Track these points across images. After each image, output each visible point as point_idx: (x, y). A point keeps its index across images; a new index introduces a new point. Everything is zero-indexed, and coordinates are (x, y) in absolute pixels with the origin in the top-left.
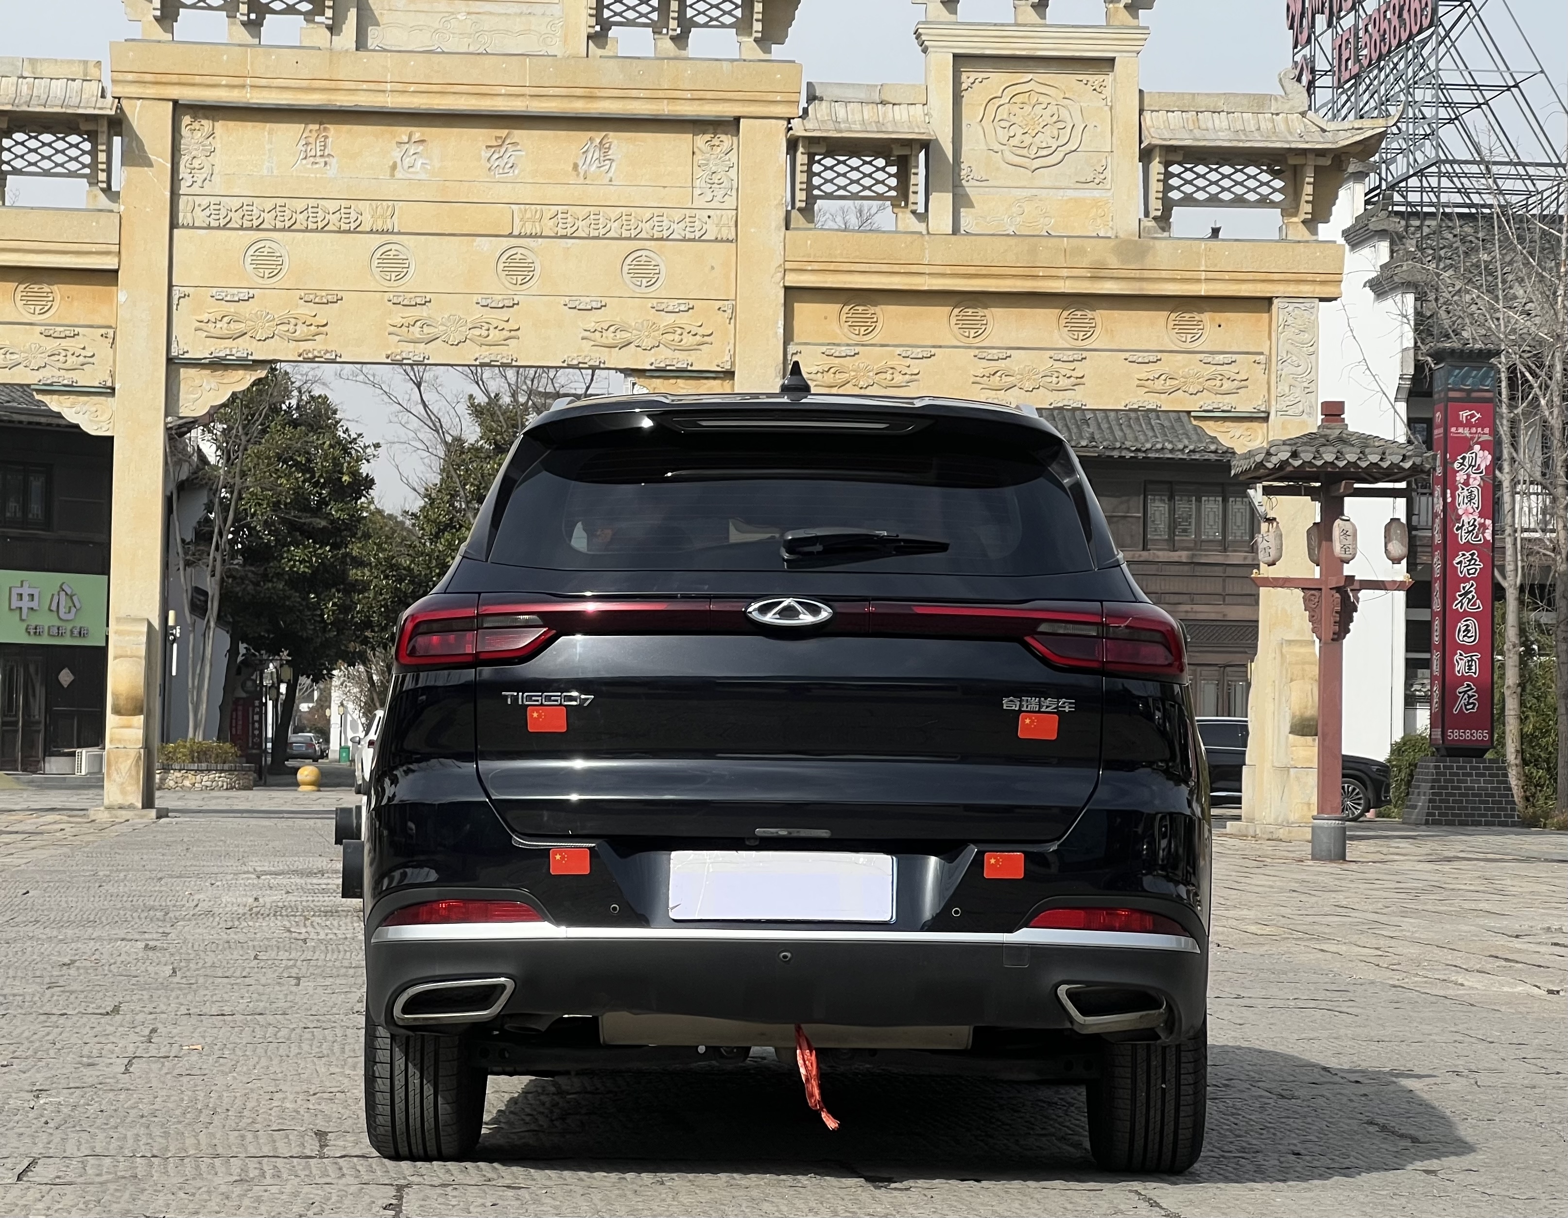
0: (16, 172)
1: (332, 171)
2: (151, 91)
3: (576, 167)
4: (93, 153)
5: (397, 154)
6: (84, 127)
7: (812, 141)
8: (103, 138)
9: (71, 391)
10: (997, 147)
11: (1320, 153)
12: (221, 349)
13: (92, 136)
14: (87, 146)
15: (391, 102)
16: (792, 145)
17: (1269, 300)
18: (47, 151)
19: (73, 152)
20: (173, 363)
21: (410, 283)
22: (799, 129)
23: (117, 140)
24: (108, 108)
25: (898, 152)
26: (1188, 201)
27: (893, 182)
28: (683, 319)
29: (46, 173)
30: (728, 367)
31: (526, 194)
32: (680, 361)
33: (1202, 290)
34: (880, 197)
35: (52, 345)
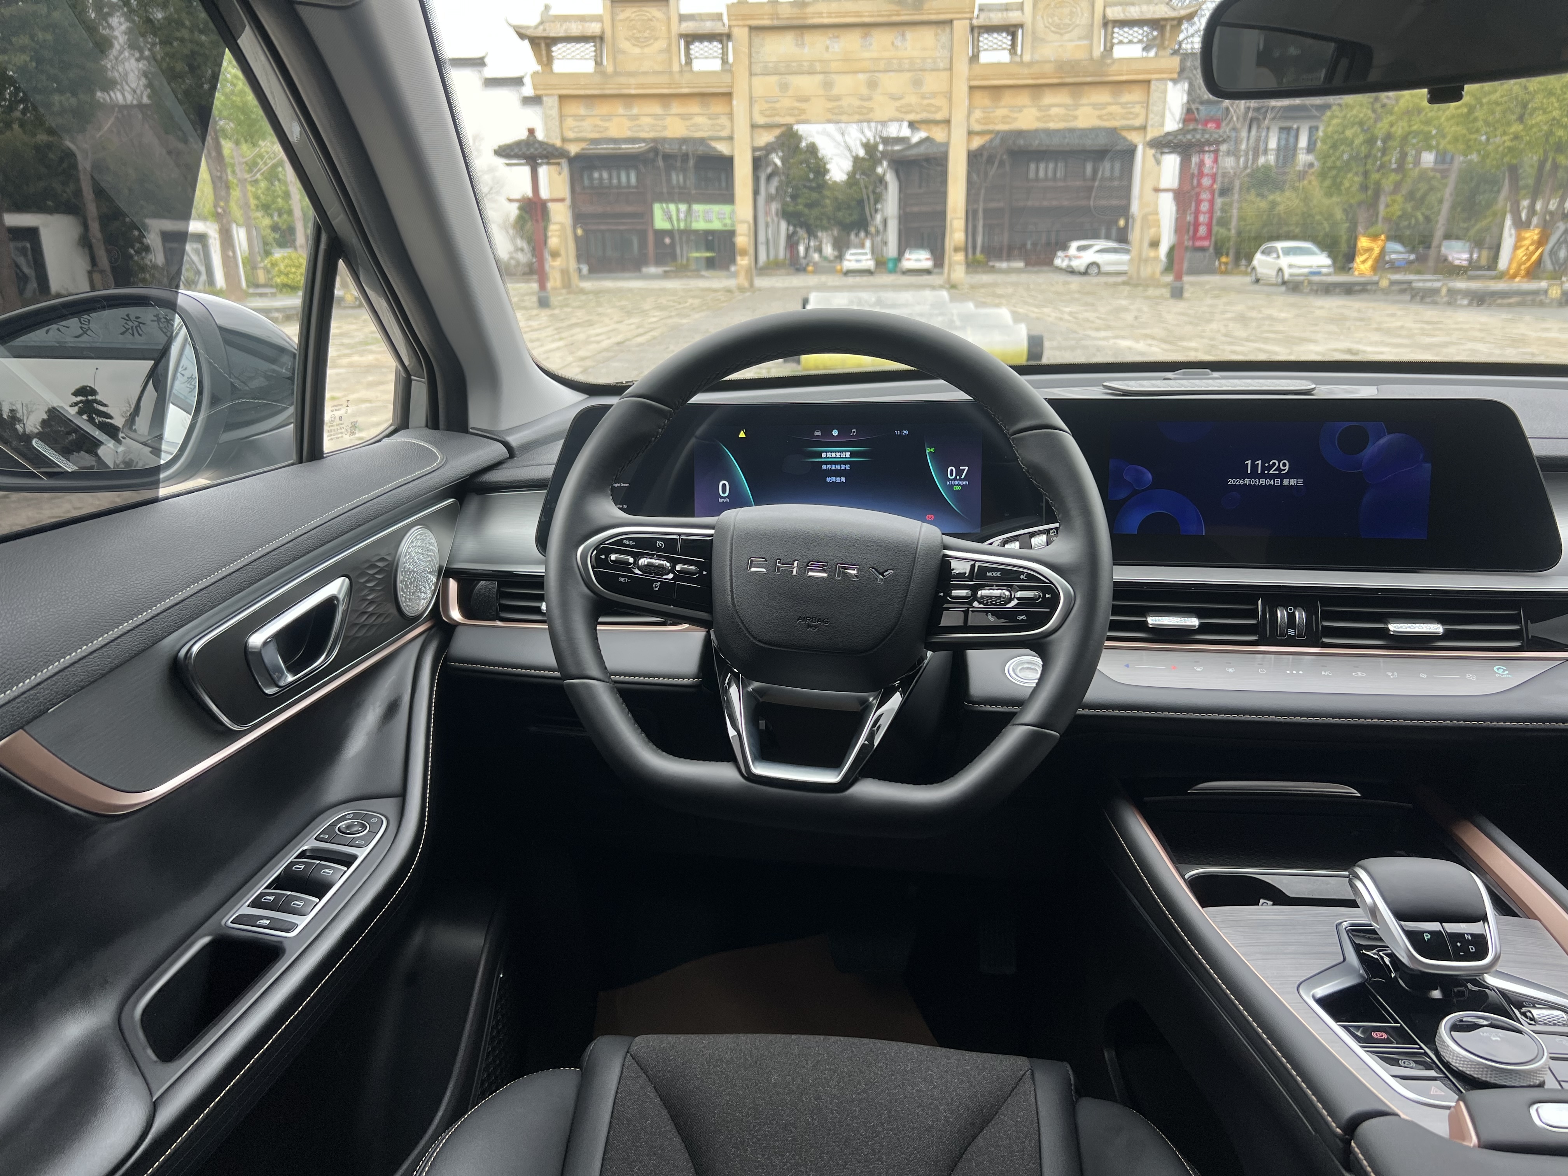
0: (696, 58)
1: (806, 50)
2: (741, 23)
3: (893, 43)
4: (722, 48)
5: (828, 42)
6: (719, 38)
7: (980, 27)
8: (725, 42)
9: (719, 139)
10: (1047, 25)
11: (1173, 19)
12: (768, 120)
13: (721, 42)
14: (720, 46)
15: (826, 21)
16: (972, 29)
17: (1148, 82)
18: (706, 49)
19: (715, 49)
20: (754, 126)
21: (835, 91)
22: (975, 22)
23: (730, 45)
24: (725, 30)
25: (1012, 29)
26: (1121, 42)
27: (1010, 43)
28: (932, 101)
29: (707, 58)
30: (947, 118)
31: (874, 55)
32: (931, 116)
33: (1124, 78)
34: (1004, 49)
35: (710, 122)
